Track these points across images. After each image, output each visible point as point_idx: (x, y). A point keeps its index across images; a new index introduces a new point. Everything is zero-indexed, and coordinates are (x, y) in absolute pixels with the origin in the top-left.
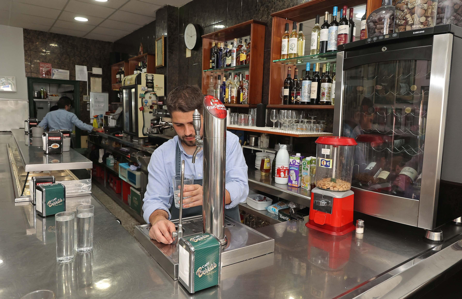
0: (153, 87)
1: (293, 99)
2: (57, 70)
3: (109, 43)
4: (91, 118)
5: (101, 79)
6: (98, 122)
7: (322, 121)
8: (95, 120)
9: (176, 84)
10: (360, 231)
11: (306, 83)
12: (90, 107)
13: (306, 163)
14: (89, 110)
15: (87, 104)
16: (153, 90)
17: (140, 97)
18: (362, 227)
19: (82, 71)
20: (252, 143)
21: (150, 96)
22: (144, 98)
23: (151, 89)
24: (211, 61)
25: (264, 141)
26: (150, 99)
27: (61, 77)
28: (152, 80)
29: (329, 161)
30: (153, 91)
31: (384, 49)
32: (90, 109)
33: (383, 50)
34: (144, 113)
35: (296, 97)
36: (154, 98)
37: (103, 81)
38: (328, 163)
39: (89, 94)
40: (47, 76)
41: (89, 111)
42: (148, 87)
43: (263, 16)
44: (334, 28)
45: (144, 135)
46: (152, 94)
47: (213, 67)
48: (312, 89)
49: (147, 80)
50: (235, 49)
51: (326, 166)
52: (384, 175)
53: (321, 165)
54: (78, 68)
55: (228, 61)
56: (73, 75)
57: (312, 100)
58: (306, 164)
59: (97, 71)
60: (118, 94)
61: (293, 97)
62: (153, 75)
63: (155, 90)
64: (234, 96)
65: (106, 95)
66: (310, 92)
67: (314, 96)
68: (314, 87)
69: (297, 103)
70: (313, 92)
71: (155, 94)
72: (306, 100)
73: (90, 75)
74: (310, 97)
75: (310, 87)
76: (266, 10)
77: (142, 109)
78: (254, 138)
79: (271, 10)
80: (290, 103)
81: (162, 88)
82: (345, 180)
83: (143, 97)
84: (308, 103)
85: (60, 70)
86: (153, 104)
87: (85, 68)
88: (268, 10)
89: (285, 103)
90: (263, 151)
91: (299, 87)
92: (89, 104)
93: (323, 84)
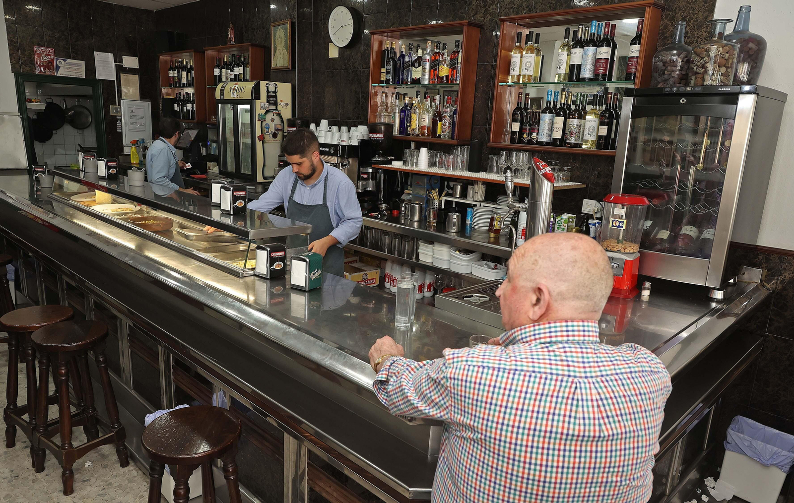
0: (276, 103)
1: (525, 136)
2: (65, 61)
3: (148, 12)
4: (124, 144)
5: (136, 77)
6: (138, 152)
7: (565, 168)
8: (134, 149)
9: (308, 98)
10: (646, 293)
11: (546, 118)
12: (122, 126)
13: (563, 221)
14: (121, 131)
15: (117, 120)
16: (276, 108)
17: (259, 120)
18: (648, 289)
19: (105, 62)
20: (456, 193)
21: (273, 117)
22: (265, 121)
23: (273, 107)
24: (383, 70)
25: (479, 192)
26: (272, 122)
27: (71, 74)
28: (275, 92)
29: (623, 222)
30: (277, 110)
31: (683, 101)
32: (121, 129)
33: (681, 102)
34: (265, 144)
35: (530, 134)
36: (277, 120)
37: (140, 79)
38: (621, 224)
39: (119, 104)
40: (47, 70)
41: (121, 133)
42: (270, 104)
43: (476, 14)
44: (591, 49)
45: (265, 178)
46: (275, 114)
47: (387, 81)
48: (555, 126)
49: (268, 92)
50: (428, 57)
51: (619, 226)
52: (664, 234)
53: (613, 226)
54: (98, 56)
55: (416, 73)
56: (91, 69)
57: (555, 140)
58: (561, 223)
59: (130, 62)
60: (176, 105)
61: (525, 134)
62: (276, 85)
63: (279, 107)
64: (425, 126)
65: (147, 105)
66: (551, 129)
67: (558, 135)
68: (557, 123)
69: (530, 142)
70: (557, 130)
71: (279, 115)
72: (544, 139)
73: (120, 70)
74: (551, 135)
75: (552, 122)
76: (482, 5)
77: (262, 138)
78: (459, 187)
79: (491, 7)
80: (521, 141)
81: (288, 104)
82: (631, 242)
83: (262, 120)
84: (547, 144)
85: (69, 61)
86: (277, 130)
87: (110, 56)
88: (485, 6)
89: (512, 140)
90: (478, 206)
91: (536, 122)
92: (121, 120)
93: (570, 121)
